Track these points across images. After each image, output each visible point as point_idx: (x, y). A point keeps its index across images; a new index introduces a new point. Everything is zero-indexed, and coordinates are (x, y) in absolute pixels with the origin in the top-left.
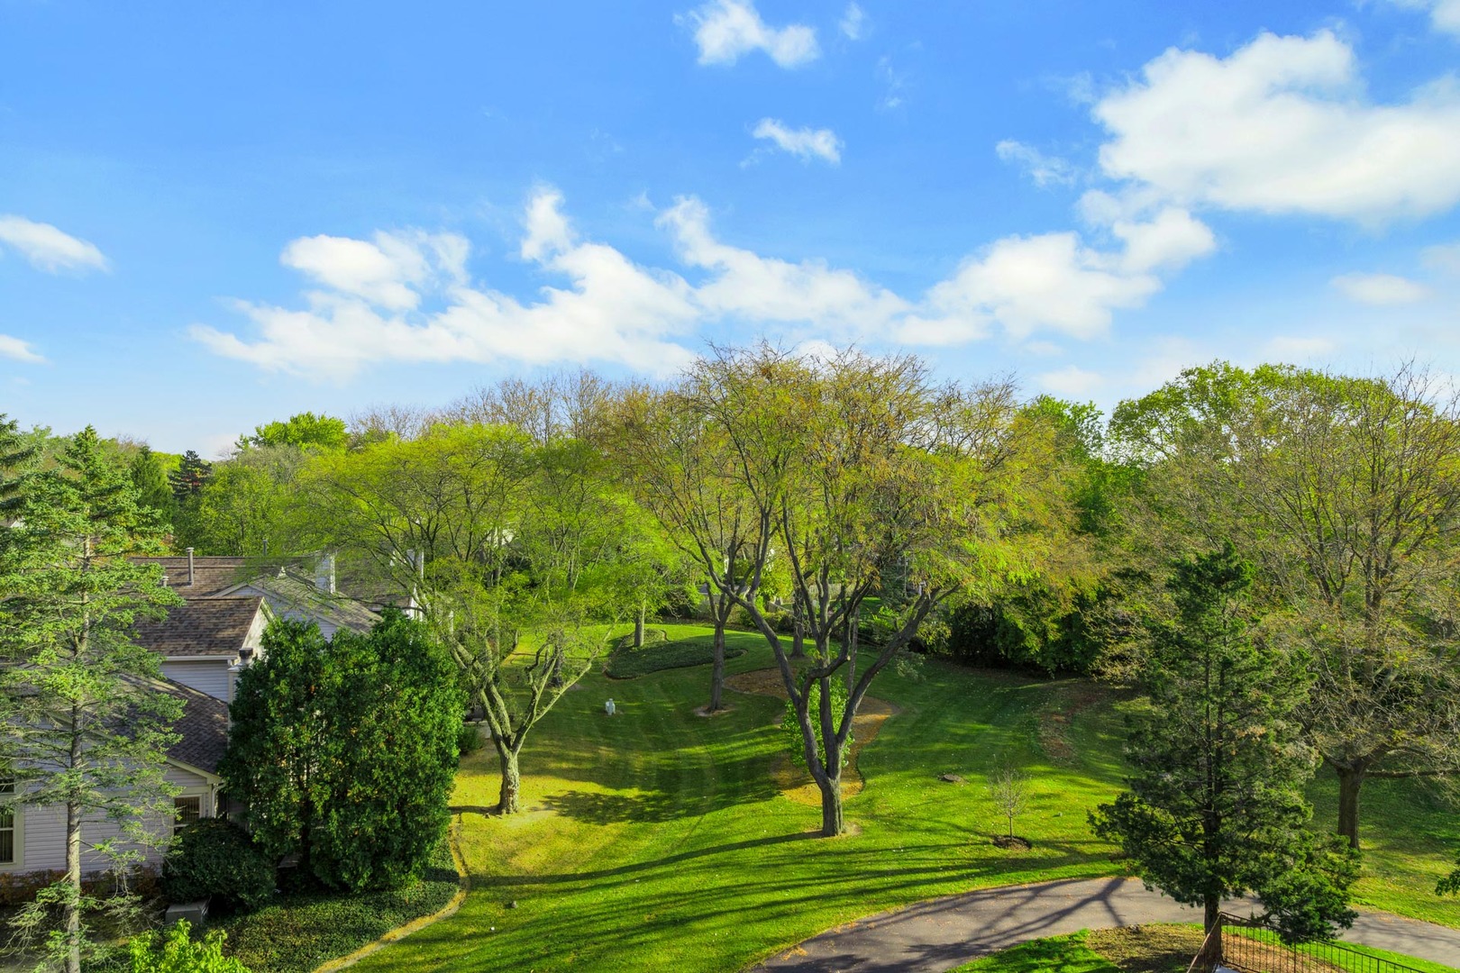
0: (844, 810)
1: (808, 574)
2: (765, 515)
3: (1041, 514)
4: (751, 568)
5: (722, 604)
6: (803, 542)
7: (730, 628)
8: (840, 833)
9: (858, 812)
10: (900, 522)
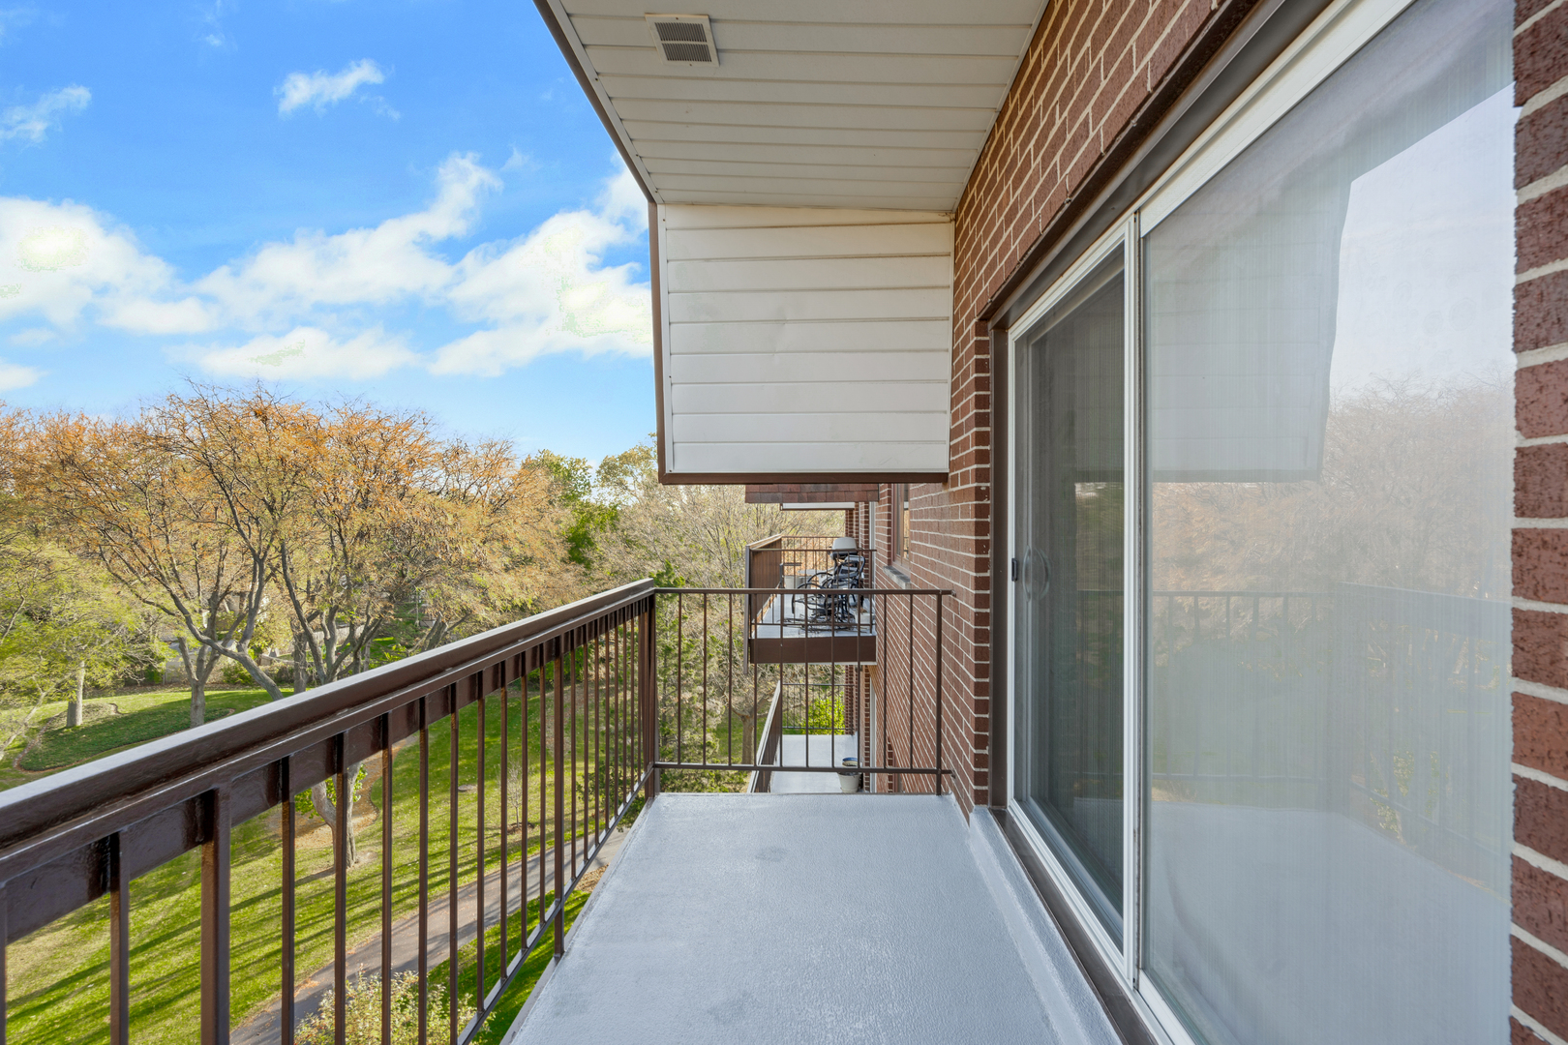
0: (357, 842)
1: (311, 618)
2: (259, 561)
3: (538, 549)
4: (241, 618)
5: (200, 661)
6: (304, 588)
7: (210, 689)
8: (353, 864)
9: (372, 841)
10: (412, 560)
